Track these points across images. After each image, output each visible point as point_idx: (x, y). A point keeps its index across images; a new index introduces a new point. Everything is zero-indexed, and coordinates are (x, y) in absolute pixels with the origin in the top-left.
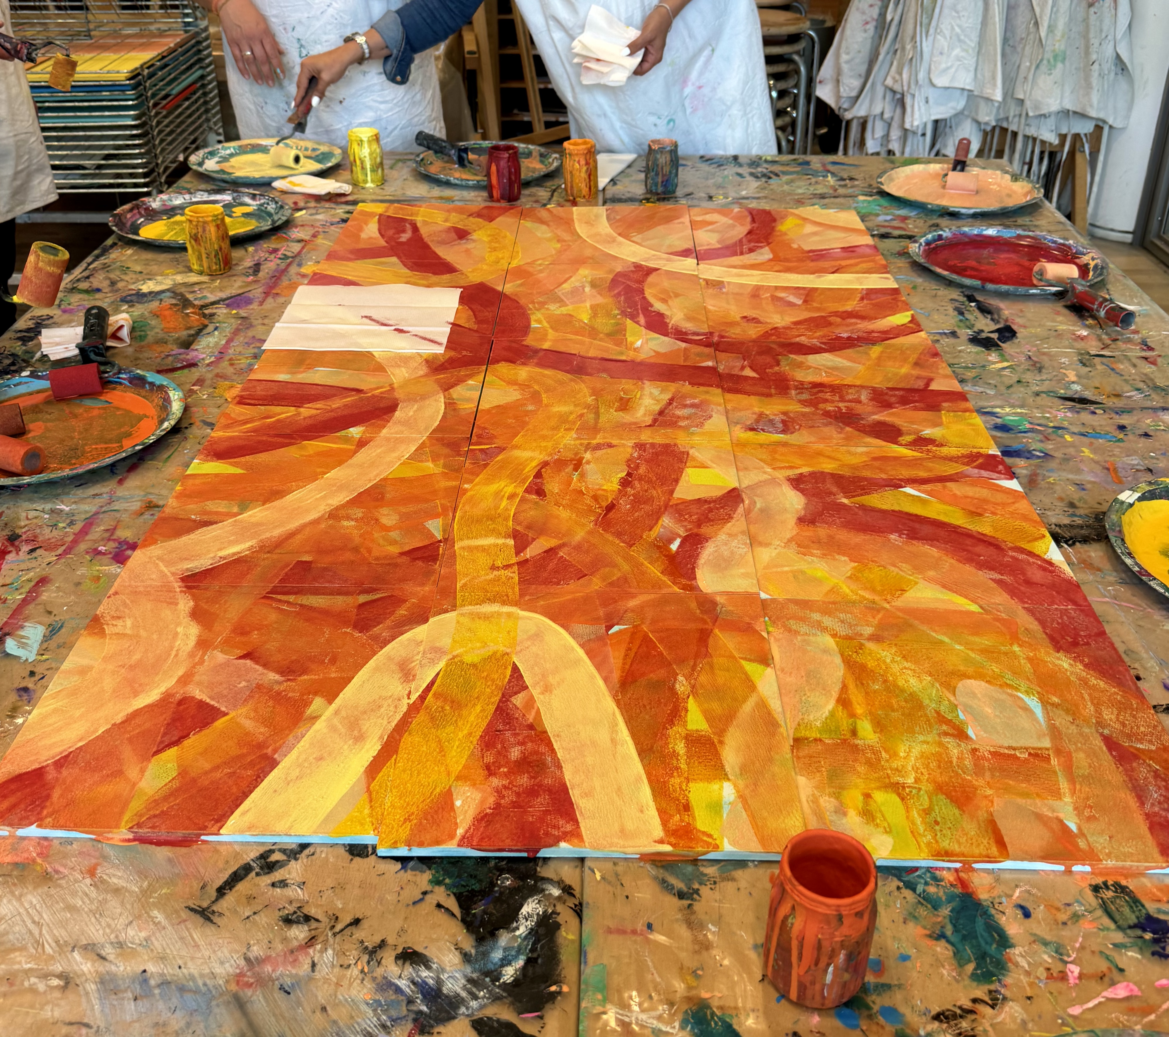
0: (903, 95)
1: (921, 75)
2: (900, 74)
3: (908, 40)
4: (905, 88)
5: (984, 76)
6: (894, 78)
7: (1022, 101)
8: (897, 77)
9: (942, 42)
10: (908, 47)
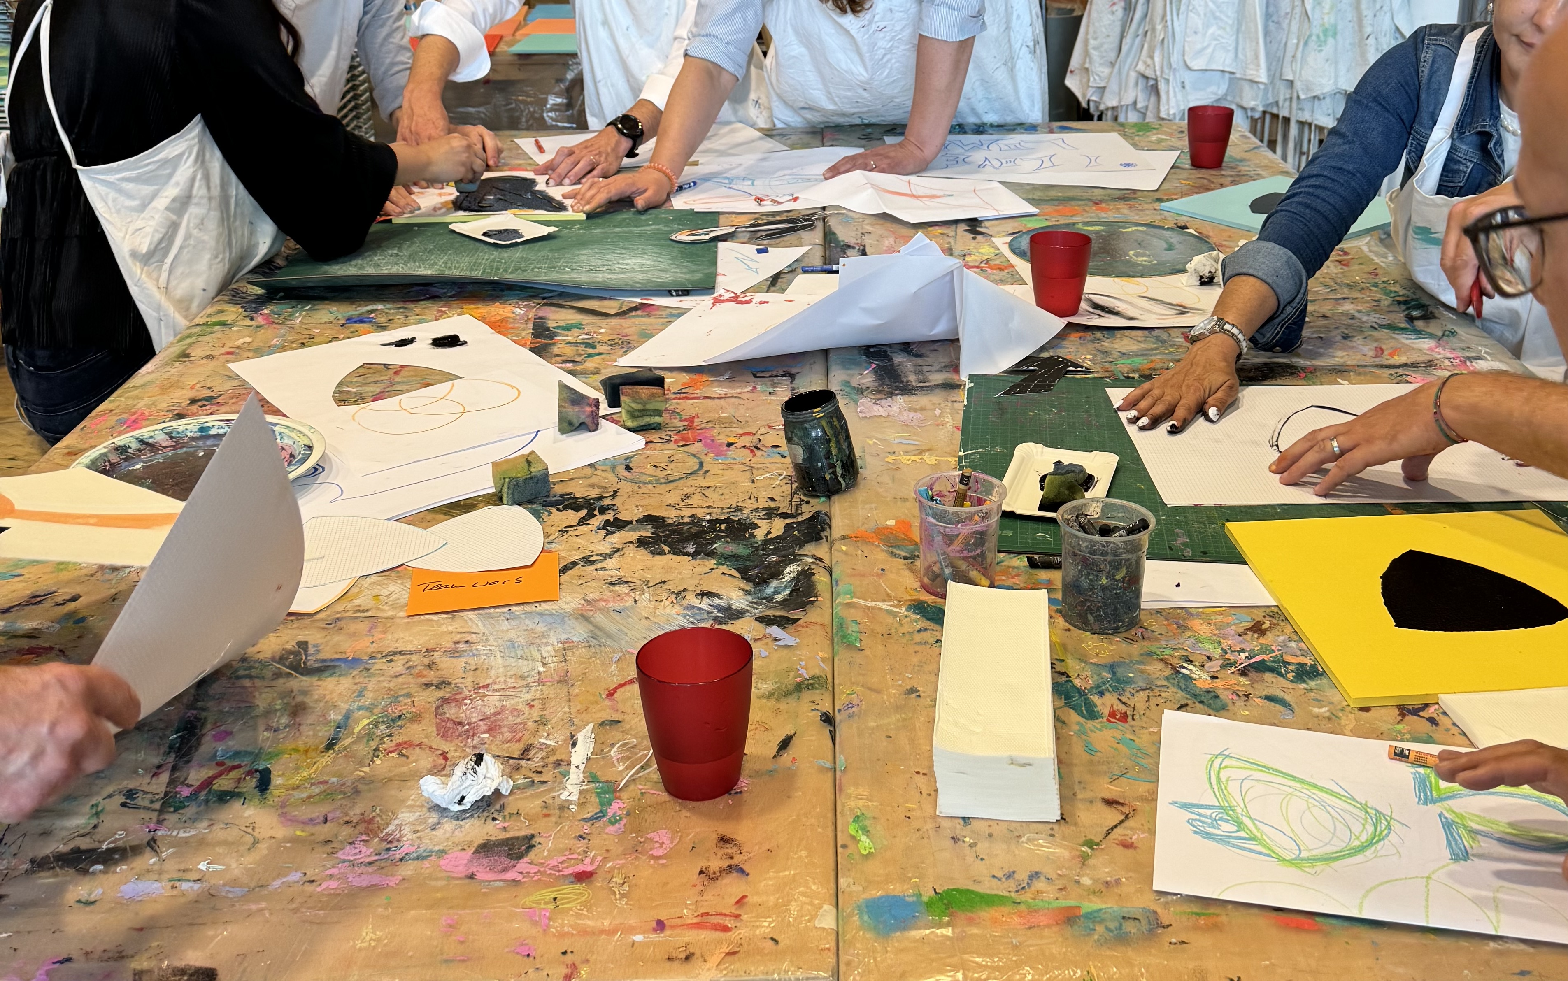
0: (1156, 80)
1: (1175, 58)
2: (1152, 57)
3: (1158, 19)
4: (1158, 73)
5: (1246, 56)
6: (1145, 63)
7: (1292, 82)
8: (1149, 61)
9: (1196, 21)
10: (1159, 27)
